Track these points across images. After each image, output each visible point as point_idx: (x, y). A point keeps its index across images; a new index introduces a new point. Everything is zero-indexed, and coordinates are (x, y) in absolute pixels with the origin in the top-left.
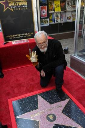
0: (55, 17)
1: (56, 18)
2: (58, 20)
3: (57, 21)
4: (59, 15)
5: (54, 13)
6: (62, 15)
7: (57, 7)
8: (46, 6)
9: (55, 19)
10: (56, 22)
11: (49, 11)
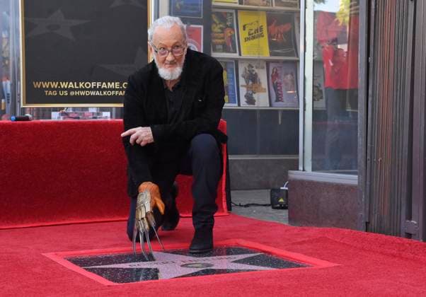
0: (242, 81)
1: (248, 87)
2: (255, 96)
3: (250, 100)
4: (262, 76)
5: (236, 61)
6: (276, 75)
7: (252, 37)
8: (202, 27)
9: (243, 91)
10: (244, 104)
11: (215, 50)
